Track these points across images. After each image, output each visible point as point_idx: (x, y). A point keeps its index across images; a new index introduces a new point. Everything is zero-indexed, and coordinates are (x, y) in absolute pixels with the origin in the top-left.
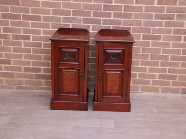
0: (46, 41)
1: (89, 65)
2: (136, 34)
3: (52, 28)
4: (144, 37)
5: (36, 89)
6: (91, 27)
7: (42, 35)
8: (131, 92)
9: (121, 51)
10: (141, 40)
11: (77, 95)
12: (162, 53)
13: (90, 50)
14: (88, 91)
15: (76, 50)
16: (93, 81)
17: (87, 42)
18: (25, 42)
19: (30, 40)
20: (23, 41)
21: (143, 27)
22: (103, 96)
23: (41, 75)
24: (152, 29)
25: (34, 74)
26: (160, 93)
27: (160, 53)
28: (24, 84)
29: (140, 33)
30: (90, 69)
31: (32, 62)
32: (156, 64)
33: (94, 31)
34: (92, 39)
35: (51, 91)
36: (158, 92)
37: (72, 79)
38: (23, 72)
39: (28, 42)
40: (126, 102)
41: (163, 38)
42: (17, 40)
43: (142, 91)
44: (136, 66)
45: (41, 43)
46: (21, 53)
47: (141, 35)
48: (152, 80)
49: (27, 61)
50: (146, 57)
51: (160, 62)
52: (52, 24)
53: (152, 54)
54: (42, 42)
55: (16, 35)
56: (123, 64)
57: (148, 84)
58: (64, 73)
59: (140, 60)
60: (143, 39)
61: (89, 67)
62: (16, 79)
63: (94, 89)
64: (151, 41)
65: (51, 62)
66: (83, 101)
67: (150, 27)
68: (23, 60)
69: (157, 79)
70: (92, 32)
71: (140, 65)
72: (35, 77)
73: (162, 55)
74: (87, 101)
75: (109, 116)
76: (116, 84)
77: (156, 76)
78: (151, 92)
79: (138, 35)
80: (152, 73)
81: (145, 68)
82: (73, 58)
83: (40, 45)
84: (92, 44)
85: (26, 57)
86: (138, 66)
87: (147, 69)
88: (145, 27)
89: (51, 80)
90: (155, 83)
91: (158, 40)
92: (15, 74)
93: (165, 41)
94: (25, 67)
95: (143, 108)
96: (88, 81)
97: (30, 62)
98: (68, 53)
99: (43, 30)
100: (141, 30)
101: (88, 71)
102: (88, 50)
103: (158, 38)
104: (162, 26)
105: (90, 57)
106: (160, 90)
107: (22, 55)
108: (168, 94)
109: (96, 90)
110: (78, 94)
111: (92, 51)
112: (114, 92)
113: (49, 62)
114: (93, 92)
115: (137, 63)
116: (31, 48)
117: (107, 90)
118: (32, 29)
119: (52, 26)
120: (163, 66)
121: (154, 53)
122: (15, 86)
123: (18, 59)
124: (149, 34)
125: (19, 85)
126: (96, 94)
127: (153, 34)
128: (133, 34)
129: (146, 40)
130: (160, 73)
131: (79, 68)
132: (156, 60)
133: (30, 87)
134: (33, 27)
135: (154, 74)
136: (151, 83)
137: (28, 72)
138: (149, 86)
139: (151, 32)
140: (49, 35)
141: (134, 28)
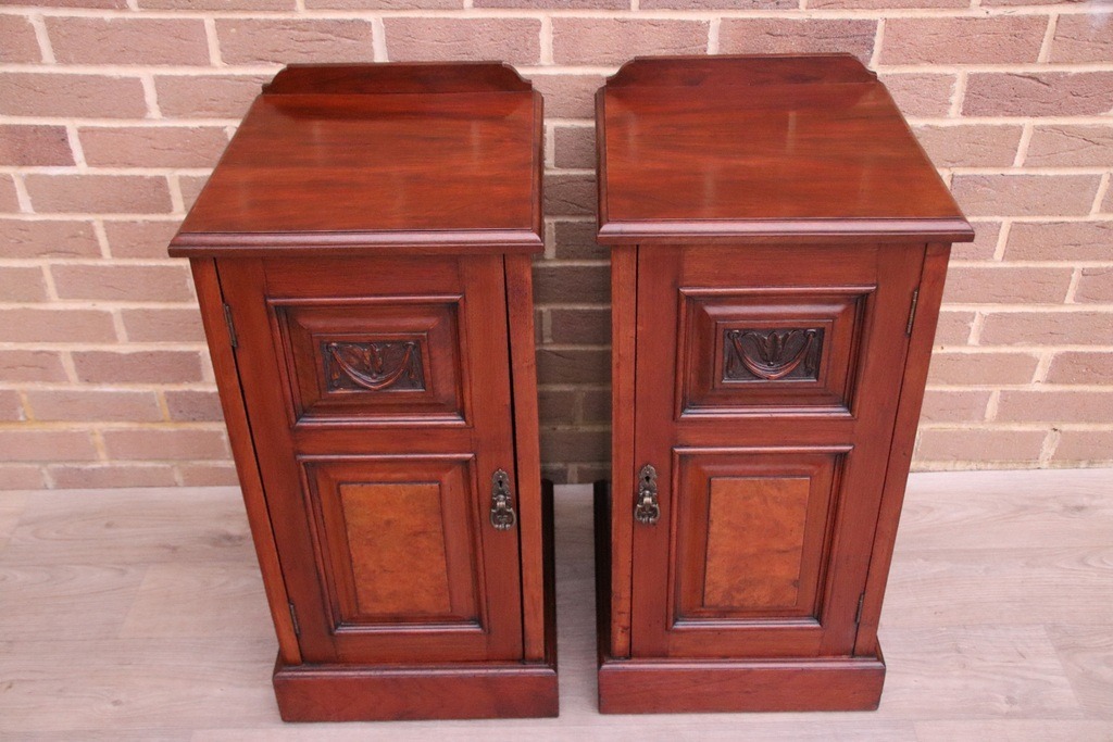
0: (195, 165)
1: (547, 319)
2: (914, 77)
3: (230, 60)
4: (980, 97)
5: (190, 483)
6: (545, 39)
7: (156, 119)
10: (953, 119)
11: (472, 628)
12: (1106, 209)
13: (552, 215)
15: (431, 322)
16: (579, 418)
18: (40, 176)
19: (70, 162)
20: (16, 173)
21: (981, 13)
22: (676, 621)
23: (209, 395)
24: (1052, 23)
25: (157, 390)
26: (1045, 464)
27: (1087, 210)
28: (102, 455)
29: (944, 63)
31: (126, 314)
32: (1045, 288)
33: (569, 64)
34: (558, 131)
36: (1030, 459)
37: (416, 534)
38: (75, 386)
39: (63, 178)
45: (160, 183)
46: (23, 256)
47: (951, 79)
48: (996, 390)
49: (84, 313)
51: (1076, 276)
52: (221, 25)
53: (1025, 219)
54: (172, 176)
56: (851, 410)
57: (968, 418)
58: (348, 494)
60: (966, 113)
61: (547, 328)
62: (38, 428)
64: (1027, 123)
66: (522, 661)
67: (1041, 11)
68: (57, 304)
69: (1037, 385)
70: (559, 78)
72: (165, 413)
73: (1102, 226)
76: (779, 545)
77: (1030, 363)
78: (985, 461)
79: (935, 78)
80: (1005, 349)
81: (964, 320)
82: (413, 386)
83: (155, 196)
84: (559, 164)
85: (71, 284)
87: (975, 325)
88: (994, 12)
90: (1014, 407)
91: (1086, 113)
92: (24, 398)
94: (84, 354)
97: (108, 315)
98: (358, 349)
99: (159, 80)
100: (959, 43)
103: (1097, 94)
105: (551, 260)
106: (1048, 449)
107: (39, 271)
108: (1096, 470)
110: (478, 620)
112: (761, 596)
114: (582, 483)
116: (95, 224)
117: (707, 589)
118: (66, 77)
119: (227, 46)
120: (1096, 300)
121: (1042, 214)
122: (44, 471)
123: (19, 301)
124: (1020, 70)
125: (69, 465)
126: (620, 613)
127: (1057, 63)
128: (893, 75)
129: (996, 115)
130: (1066, 343)
131: (470, 456)
132: (1048, 259)
133: (143, 471)
134: (73, 59)
135: (1018, 355)
136: (992, 408)
137: (112, 383)
138: (977, 426)
139: (1037, 50)
140: (212, 113)
141: (905, 22)
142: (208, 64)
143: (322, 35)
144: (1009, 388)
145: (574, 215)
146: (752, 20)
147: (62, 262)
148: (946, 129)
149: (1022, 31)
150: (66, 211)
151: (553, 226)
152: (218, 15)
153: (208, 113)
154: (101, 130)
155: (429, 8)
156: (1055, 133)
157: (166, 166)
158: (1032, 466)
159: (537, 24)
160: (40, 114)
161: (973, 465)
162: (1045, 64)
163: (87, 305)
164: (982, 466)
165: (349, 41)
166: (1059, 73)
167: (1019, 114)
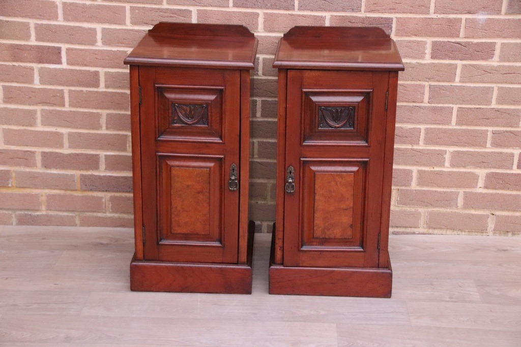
0: (112, 67)
1: (256, 145)
2: (410, 42)
3: (133, 23)
4: (438, 51)
5: (82, 225)
6: (261, 20)
7: (99, 46)
8: (394, 233)
9: (359, 99)
10: (428, 60)
11: (217, 244)
12: (498, 103)
13: (260, 96)
14: (252, 228)
15: (213, 97)
16: (269, 197)
17: (247, 70)
18: (46, 68)
19: (60, 63)
20: (36, 66)
21: (434, 16)
22: (302, 246)
23: (100, 177)
24: (463, 22)
25: (77, 173)
26: (491, 234)
27: (490, 103)
28: (44, 208)
29: (422, 36)
30: (260, 157)
31: (70, 135)
32: (477, 139)
33: (270, 31)
34: (264, 59)
35: (132, 230)
36: (483, 230)
37: (199, 193)
38: (39, 169)
39: (55, 69)
40: (378, 267)
41: (501, 51)
42: (16, 64)
43: (429, 227)
44: (409, 147)
45: (96, 74)
46: (30, 104)
47: (425, 43)
48: (461, 191)
49: (51, 133)
50: (441, 115)
51: (490, 134)
52: (132, 9)
53: (464, 106)
54: (102, 71)
55: (12, 45)
56: (367, 142)
57: (449, 206)
58: (174, 172)
59: (423, 127)
60: (433, 57)
61: (256, 151)
62: (17, 191)
63: (272, 223)
64: (459, 63)
65: (129, 134)
66: (237, 263)
67: (459, 16)
68: (40, 128)
69: (480, 189)
70: (265, 37)
71: (421, 142)
72: (78, 185)
73: (498, 110)
74: (250, 261)
75: (323, 312)
76: (343, 206)
77: (475, 177)
78: (461, 230)
79: (418, 42)
80: (462, 170)
81: (441, 154)
82: (204, 124)
83: (93, 80)
84: (264, 74)
85: (48, 119)
86: (415, 147)
87: (447, 157)
88: (440, 16)
89: (132, 195)
90: (472, 201)
91: (483, 59)
92: (14, 175)
93: (509, 61)
94: (47, 153)
95: (432, 285)
96: (251, 196)
97: (62, 134)
98: (185, 107)
99: (104, 29)
100: (427, 28)
101: (252, 163)
102: (252, 95)
103: (486, 51)
104: (499, 12)
105: (259, 118)
106: (491, 225)
107: (35, 112)
108: (516, 238)
109: (279, 227)
110: (220, 241)
111: (264, 99)
112: (337, 233)
113: (126, 136)
114: (268, 232)
115: (413, 137)
116: (65, 91)
117: (315, 228)
118: (66, 26)
119: (134, 17)
120: (501, 146)
121: (470, 104)
122: (13, 216)
123: (23, 126)
124: (453, 40)
125: (26, 212)
126: (279, 239)
127: (468, 38)
128: (401, 41)
129: (445, 59)
130: (490, 168)
131: (223, 156)
132: (476, 125)
133: (62, 217)
134: (70, 19)
135: (469, 173)
136: (460, 201)
137: (56, 169)
138: (454, 210)
139: (459, 32)
140: (123, 45)
141: (404, 19)
142: (125, 24)
143: (172, 15)
144: (467, 190)
145: (270, 97)
146: (343, 16)
147: (46, 108)
148: (425, 64)
149: (452, 24)
150: (53, 85)
151: (260, 102)
152: (132, 5)
153: (121, 45)
154: (76, 49)
155: (216, 6)
156: (472, 68)
157: (100, 67)
158: (484, 234)
159: (257, 15)
160: (52, 41)
161: (455, 232)
162: (463, 38)
163: (53, 129)
164: (460, 233)
165: (183, 18)
166: (469, 42)
167: (455, 59)
